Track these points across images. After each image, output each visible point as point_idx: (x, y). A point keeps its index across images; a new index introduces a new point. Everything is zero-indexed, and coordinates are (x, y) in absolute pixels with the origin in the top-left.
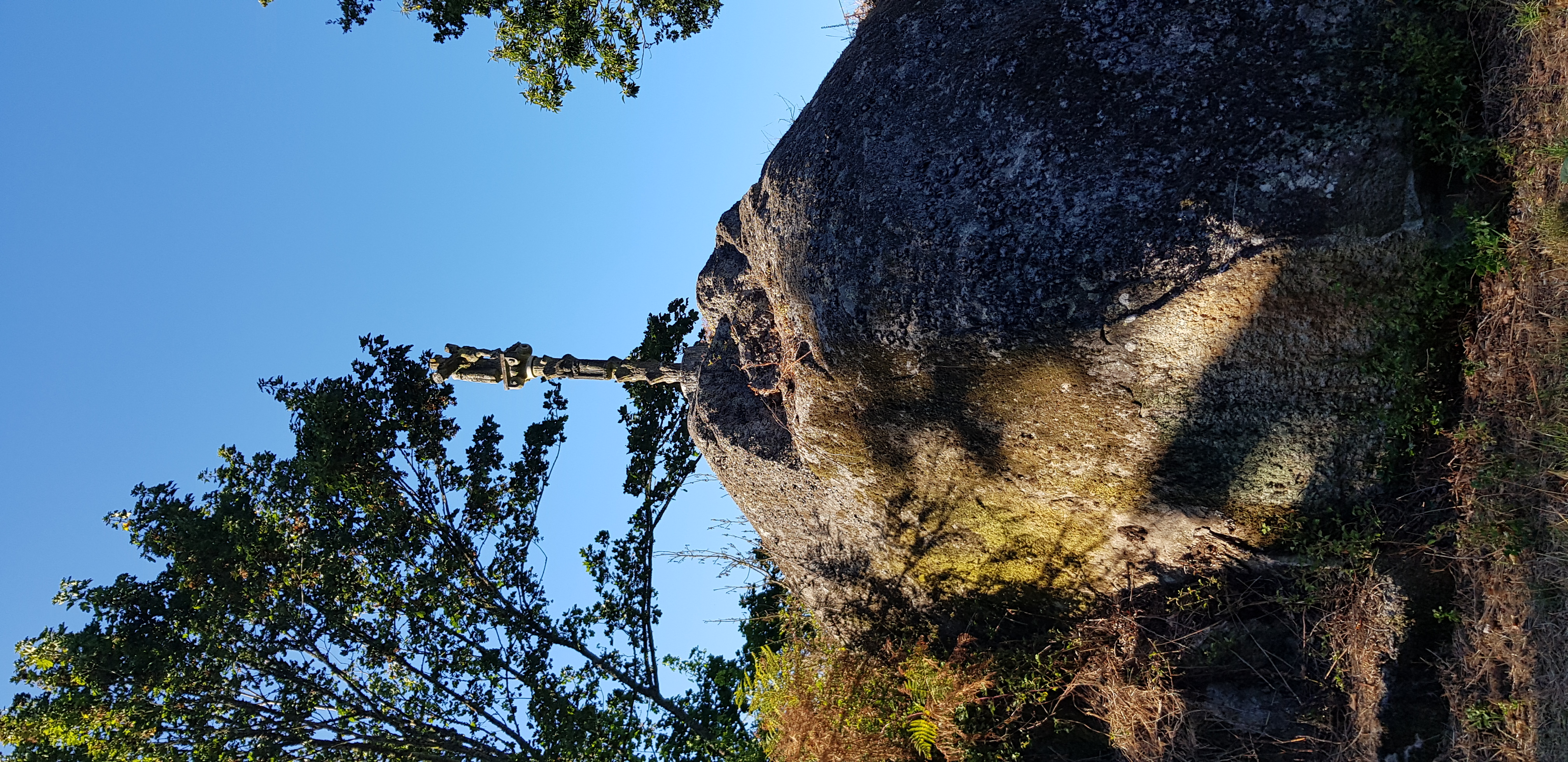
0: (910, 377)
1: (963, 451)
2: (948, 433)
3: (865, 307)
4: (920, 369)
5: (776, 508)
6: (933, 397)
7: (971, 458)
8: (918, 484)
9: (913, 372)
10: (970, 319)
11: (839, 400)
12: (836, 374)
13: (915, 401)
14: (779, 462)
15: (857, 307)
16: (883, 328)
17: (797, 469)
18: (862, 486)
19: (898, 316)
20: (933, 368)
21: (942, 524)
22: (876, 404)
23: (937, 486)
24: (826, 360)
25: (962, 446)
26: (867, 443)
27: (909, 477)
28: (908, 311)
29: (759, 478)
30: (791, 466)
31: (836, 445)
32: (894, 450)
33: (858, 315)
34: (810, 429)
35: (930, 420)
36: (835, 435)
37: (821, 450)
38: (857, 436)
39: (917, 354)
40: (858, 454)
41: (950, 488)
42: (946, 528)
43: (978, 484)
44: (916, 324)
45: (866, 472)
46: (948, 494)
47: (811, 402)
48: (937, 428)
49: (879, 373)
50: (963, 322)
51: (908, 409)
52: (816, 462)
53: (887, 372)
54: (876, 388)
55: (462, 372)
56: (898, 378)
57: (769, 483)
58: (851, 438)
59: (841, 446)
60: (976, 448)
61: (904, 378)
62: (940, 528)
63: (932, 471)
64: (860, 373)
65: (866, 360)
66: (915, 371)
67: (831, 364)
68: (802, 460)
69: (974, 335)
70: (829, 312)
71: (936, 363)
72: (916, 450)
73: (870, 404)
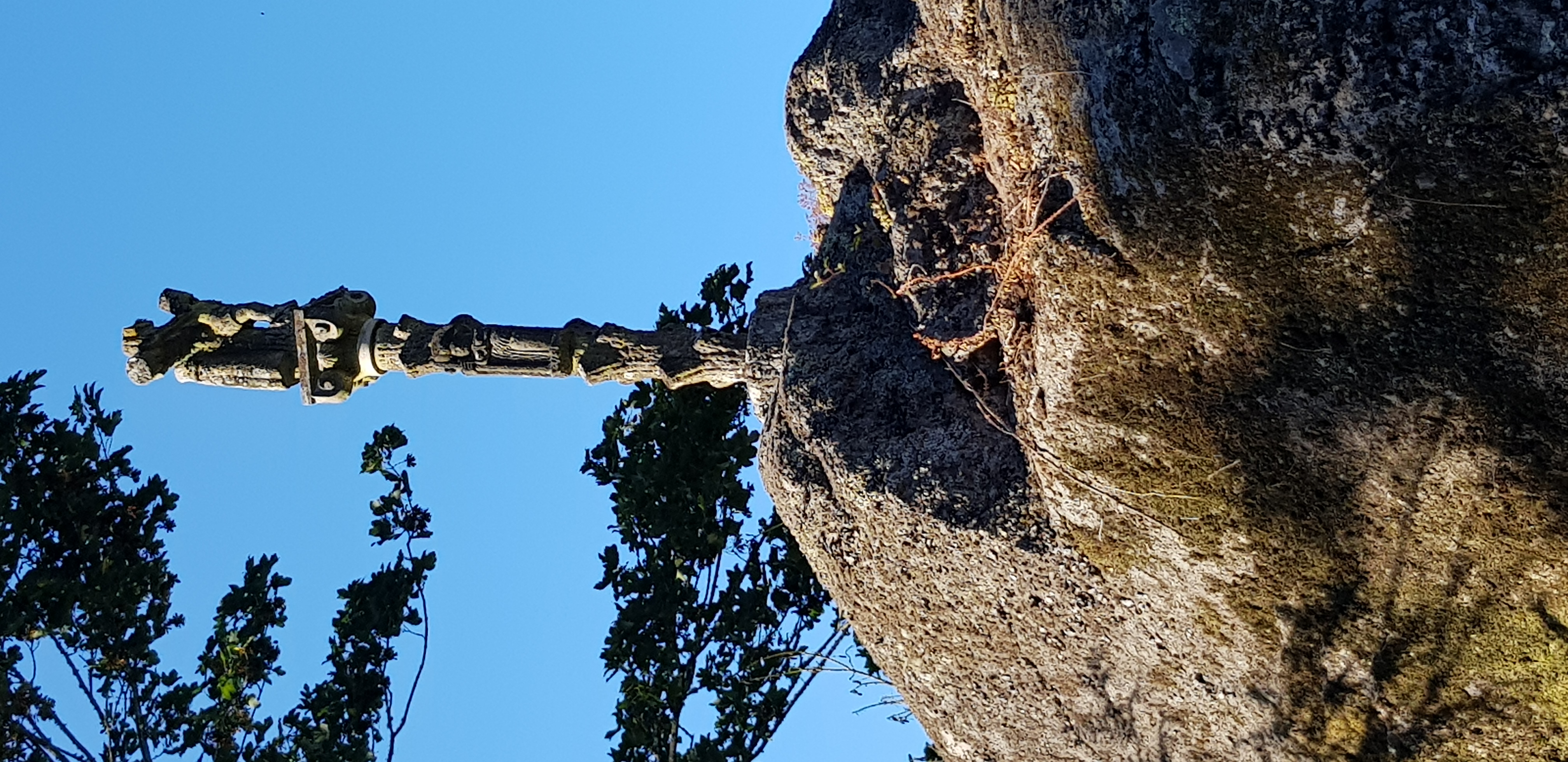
0: (1343, 244)
1: (1489, 456)
2: (1448, 404)
3: (1219, 51)
4: (1371, 216)
5: (986, 670)
6: (1405, 298)
7: (1515, 478)
8: (1371, 565)
9: (1352, 229)
10: (1508, 55)
11: (1153, 331)
12: (1143, 256)
13: (1359, 317)
14: (994, 533)
15: (1198, 52)
16: (1267, 105)
17: (1042, 550)
18: (1216, 585)
19: (1308, 68)
20: (1406, 211)
21: (1437, 682)
22: (1252, 332)
23: (1421, 568)
24: (1117, 216)
25: (1489, 443)
26: (1228, 454)
27: (1343, 545)
28: (1337, 51)
29: (942, 582)
30: (1026, 543)
31: (1145, 467)
32: (1303, 470)
33: (1199, 73)
34: (1075, 424)
35: (1400, 370)
36: (1143, 439)
37: (1104, 485)
38: (1201, 436)
39: (1363, 174)
40: (1204, 489)
41: (1458, 574)
42: (1450, 696)
43: (1535, 555)
44: (1357, 87)
45: (1228, 541)
46: (1452, 591)
47: (1078, 345)
48: (1420, 392)
49: (1259, 239)
50: (1489, 64)
51: (1338, 340)
52: (1093, 521)
53: (1280, 235)
54: (1250, 284)
55: (202, 361)
56: (1310, 252)
57: (967, 595)
58: (1185, 445)
59: (1158, 469)
60: (1528, 447)
61: (1326, 248)
62: (1432, 696)
63: (1406, 522)
64: (1207, 245)
65: (1225, 203)
66: (1359, 225)
67: (1128, 229)
68: (1055, 522)
69: (1519, 96)
70: (1125, 78)
71: (1415, 193)
72: (1360, 464)
73: (1234, 336)
